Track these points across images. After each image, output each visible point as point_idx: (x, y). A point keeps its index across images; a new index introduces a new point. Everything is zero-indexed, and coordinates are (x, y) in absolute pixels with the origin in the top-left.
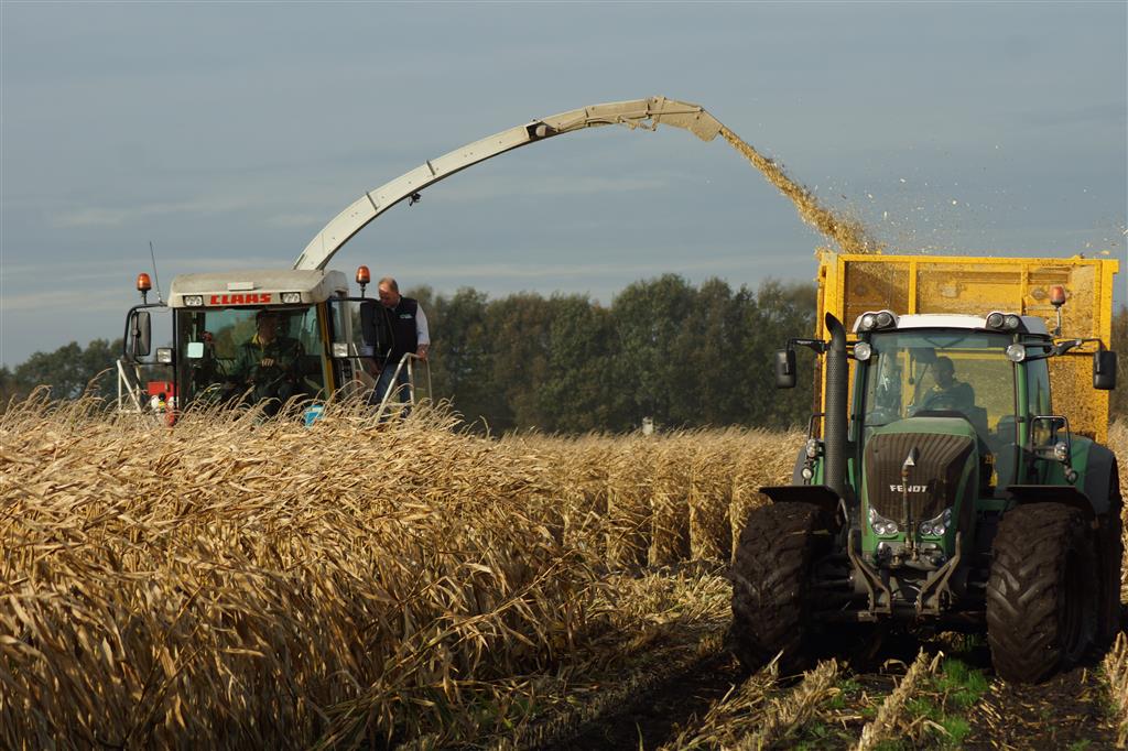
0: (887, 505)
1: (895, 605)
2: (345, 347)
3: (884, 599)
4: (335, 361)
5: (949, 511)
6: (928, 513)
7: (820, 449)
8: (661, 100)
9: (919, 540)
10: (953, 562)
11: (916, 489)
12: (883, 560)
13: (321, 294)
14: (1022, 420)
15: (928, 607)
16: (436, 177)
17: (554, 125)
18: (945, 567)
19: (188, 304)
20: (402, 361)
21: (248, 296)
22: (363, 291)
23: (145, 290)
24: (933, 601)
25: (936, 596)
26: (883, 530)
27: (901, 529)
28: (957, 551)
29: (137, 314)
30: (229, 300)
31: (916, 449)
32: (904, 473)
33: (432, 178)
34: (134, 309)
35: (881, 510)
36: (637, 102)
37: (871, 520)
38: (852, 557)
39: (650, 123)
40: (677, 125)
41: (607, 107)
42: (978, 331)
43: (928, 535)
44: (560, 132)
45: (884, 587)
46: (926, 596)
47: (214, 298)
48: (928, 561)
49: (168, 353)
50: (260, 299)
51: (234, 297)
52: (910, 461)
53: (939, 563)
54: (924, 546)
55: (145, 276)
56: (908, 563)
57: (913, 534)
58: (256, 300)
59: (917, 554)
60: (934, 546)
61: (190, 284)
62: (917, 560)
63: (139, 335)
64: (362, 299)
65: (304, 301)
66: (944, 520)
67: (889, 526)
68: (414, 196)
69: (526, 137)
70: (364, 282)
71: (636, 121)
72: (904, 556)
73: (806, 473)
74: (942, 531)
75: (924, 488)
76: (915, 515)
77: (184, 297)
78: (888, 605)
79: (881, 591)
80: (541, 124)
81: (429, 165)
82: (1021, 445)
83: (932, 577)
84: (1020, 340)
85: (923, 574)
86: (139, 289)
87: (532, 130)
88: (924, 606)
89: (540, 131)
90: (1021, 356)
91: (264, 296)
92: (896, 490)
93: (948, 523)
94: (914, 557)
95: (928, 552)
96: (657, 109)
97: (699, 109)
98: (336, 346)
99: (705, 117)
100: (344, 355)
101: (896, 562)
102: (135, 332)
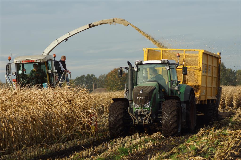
0: (137, 101)
1: (139, 123)
2: (51, 71)
3: (136, 121)
4: (49, 74)
5: (150, 102)
6: (145, 103)
7: (128, 90)
8: (116, 19)
9: (144, 109)
10: (150, 113)
11: (142, 98)
12: (136, 113)
13: (45, 60)
14: (169, 82)
15: (146, 123)
16: (70, 35)
17: (94, 24)
18: (149, 114)
19: (18, 62)
20: (63, 73)
21: (30, 61)
22: (54, 59)
23: (10, 60)
24: (146, 121)
25: (147, 120)
26: (136, 107)
27: (140, 106)
28: (151, 111)
29: (8, 65)
30: (26, 61)
31: (143, 89)
32: (139, 95)
33: (69, 36)
34: (8, 64)
35: (136, 103)
36: (111, 19)
37: (134, 105)
38: (129, 113)
39: (114, 23)
40: (120, 23)
41: (105, 20)
42: (159, 64)
43: (145, 107)
44: (96, 26)
45: (136, 119)
46: (145, 120)
47: (23, 61)
48: (146, 113)
49: (15, 73)
50: (32, 61)
51: (27, 61)
52: (141, 92)
53: (148, 113)
54: (145, 110)
55: (10, 57)
56: (141, 113)
57: (142, 107)
58: (31, 61)
59: (143, 111)
60: (147, 110)
61: (18, 58)
62: (143, 113)
63: (9, 69)
64: (54, 61)
65: (41, 61)
66: (149, 104)
67: (137, 106)
68: (66, 39)
69: (88, 27)
70: (55, 57)
71: (111, 23)
72: (141, 112)
73: (125, 95)
74: (148, 107)
75: (144, 98)
76: (142, 103)
77: (17, 61)
78: (137, 123)
79: (136, 120)
80: (92, 24)
81: (69, 33)
82: (169, 88)
83: (147, 116)
84: (168, 65)
85: (145, 116)
86: (9, 60)
87: (89, 25)
88: (145, 123)
89: (91, 25)
90: (168, 68)
91: (33, 60)
92: (138, 98)
93: (150, 105)
94: (143, 112)
95: (146, 111)
96: (115, 20)
97: (124, 20)
98: (49, 71)
99: (125, 21)
100: (51, 72)
101: (139, 114)
102: (8, 69)
